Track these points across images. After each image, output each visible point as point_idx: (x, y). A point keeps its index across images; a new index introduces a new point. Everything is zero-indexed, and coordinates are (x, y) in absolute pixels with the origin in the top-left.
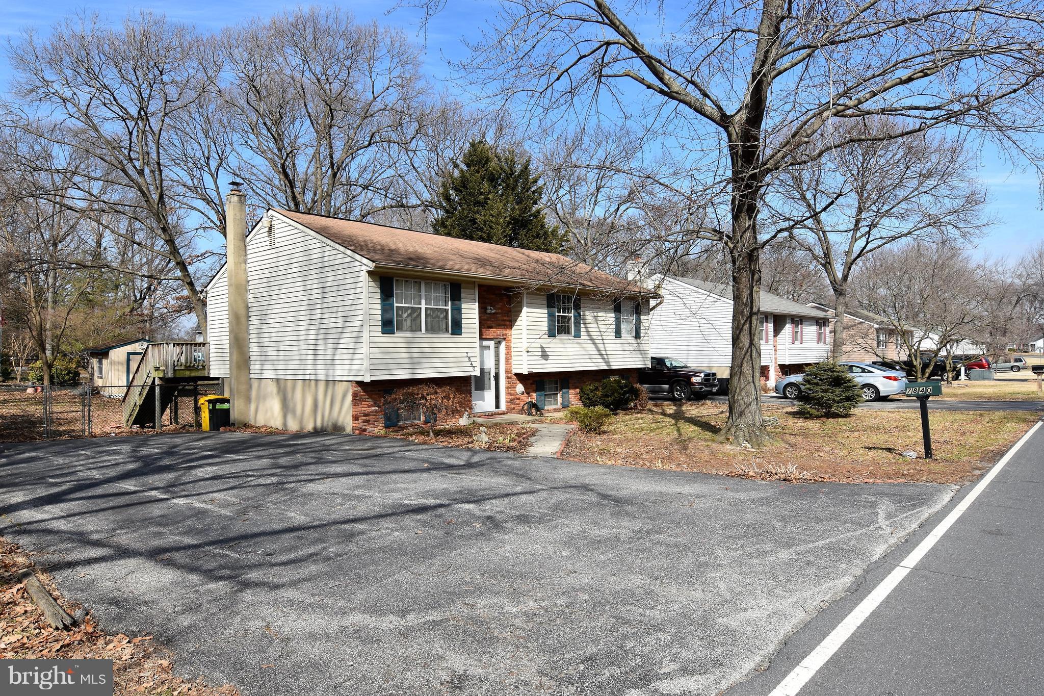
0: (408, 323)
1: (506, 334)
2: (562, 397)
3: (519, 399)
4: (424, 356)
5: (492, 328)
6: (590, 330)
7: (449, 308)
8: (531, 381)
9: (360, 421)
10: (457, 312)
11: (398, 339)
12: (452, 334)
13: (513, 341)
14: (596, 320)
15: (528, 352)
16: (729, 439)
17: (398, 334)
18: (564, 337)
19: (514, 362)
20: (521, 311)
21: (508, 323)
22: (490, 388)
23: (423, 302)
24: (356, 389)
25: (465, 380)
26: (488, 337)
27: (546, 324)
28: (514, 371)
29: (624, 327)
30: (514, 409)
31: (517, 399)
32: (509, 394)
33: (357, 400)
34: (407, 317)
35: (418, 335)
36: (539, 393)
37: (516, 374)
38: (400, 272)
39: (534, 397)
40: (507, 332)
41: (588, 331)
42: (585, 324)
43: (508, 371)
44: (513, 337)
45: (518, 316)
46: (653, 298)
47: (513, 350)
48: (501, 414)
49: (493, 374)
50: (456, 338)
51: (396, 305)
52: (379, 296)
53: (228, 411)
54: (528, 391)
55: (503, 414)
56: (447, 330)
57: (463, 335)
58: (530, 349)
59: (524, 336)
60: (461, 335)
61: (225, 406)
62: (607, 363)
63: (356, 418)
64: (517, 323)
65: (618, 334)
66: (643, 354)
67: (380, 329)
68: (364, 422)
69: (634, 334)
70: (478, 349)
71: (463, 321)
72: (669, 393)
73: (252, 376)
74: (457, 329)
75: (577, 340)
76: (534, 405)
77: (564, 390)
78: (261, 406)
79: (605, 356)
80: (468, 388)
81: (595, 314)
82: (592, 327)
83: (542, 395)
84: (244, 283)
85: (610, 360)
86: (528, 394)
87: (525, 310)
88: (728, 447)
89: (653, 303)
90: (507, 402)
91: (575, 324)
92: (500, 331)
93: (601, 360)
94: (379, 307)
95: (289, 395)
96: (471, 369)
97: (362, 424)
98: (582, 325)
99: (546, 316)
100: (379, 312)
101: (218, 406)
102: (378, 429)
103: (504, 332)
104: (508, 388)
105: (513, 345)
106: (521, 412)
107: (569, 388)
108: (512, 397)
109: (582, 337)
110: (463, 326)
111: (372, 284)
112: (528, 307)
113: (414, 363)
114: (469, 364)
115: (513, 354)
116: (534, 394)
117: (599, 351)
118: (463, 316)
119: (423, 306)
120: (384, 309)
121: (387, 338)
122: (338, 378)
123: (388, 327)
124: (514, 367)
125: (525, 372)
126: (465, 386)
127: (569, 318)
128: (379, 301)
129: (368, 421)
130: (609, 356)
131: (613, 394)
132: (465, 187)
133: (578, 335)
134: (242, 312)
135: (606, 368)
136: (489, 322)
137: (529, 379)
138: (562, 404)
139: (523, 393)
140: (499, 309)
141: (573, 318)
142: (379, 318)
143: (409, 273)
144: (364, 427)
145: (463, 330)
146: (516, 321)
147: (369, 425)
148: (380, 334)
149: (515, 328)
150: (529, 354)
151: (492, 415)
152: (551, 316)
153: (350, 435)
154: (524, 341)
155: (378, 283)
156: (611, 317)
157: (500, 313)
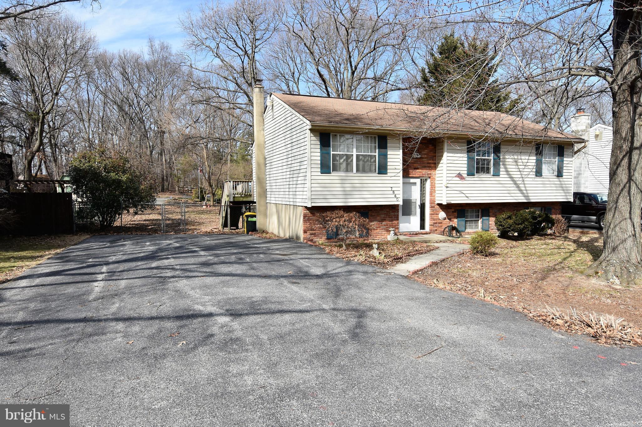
0: (344, 166)
1: (430, 174)
2: (482, 223)
3: (441, 223)
4: (354, 189)
5: (418, 169)
6: (509, 170)
7: (377, 154)
8: (453, 210)
9: (308, 234)
10: (384, 158)
11: (334, 177)
12: (378, 174)
13: (437, 179)
14: (516, 162)
15: (447, 187)
16: (597, 273)
17: (333, 174)
18: (484, 176)
19: (437, 195)
20: (442, 156)
21: (433, 165)
22: (415, 214)
23: (355, 150)
24: (305, 212)
25: (393, 208)
26: (414, 176)
27: (466, 166)
28: (437, 202)
29: (545, 168)
30: (436, 230)
31: (439, 223)
32: (432, 219)
33: (306, 219)
34: (343, 161)
35: (350, 174)
36: (459, 219)
37: (439, 204)
38: (333, 128)
39: (455, 222)
40: (432, 172)
41: (507, 171)
42: (504, 165)
43: (432, 202)
44: (437, 175)
45: (440, 160)
46: (578, 143)
47: (437, 185)
48: (424, 234)
49: (418, 203)
50: (383, 177)
51: (332, 153)
52: (319, 147)
53: (255, 222)
54: (450, 217)
55: (426, 233)
56: (376, 171)
57: (389, 174)
58: (448, 185)
59: (445, 175)
60: (386, 174)
61: (254, 219)
62: (527, 197)
63: (305, 232)
64: (440, 165)
65: (539, 173)
66: (565, 190)
67: (319, 170)
68: (311, 234)
69: (556, 173)
70: (401, 185)
71: (389, 164)
72: (596, 223)
73: (268, 201)
74: (383, 169)
75: (497, 178)
76: (454, 228)
77: (484, 218)
78: (271, 220)
79: (525, 192)
80: (396, 214)
81: (516, 157)
82: (512, 168)
83: (463, 220)
84: (263, 143)
85: (530, 195)
86: (450, 219)
87: (445, 155)
88: (593, 281)
89: (577, 147)
90: (431, 225)
91: (494, 165)
92: (424, 172)
93: (521, 195)
94: (319, 154)
95: (280, 214)
96: (395, 199)
97: (309, 236)
98: (502, 166)
99: (466, 159)
100: (319, 158)
101: (250, 219)
102: (321, 240)
103: (429, 172)
104: (431, 214)
105: (437, 182)
106: (443, 233)
107: (489, 216)
108: (435, 221)
109: (501, 176)
110: (389, 167)
111: (314, 138)
112: (448, 152)
113: (346, 194)
114: (393, 196)
115: (436, 189)
116: (456, 220)
117: (518, 187)
118: (389, 160)
119: (355, 153)
120: (322, 156)
121: (325, 177)
122: (298, 204)
123: (325, 168)
124: (437, 198)
125: (444, 203)
126: (392, 212)
127: (489, 161)
128: (319, 150)
129: (314, 234)
130: (529, 192)
131: (523, 222)
132: (436, 70)
133: (496, 174)
134: (262, 161)
135: (525, 201)
136: (415, 165)
137: (451, 208)
138: (482, 228)
139: (445, 219)
140: (425, 154)
141: (492, 161)
142: (319, 162)
143: (340, 129)
144: (311, 238)
145: (389, 171)
146: (439, 163)
147: (315, 236)
148: (320, 174)
149: (438, 169)
150: (448, 189)
151: (416, 234)
152: (470, 159)
153: (302, 243)
154: (444, 179)
155: (319, 138)
156: (533, 159)
157: (425, 158)
